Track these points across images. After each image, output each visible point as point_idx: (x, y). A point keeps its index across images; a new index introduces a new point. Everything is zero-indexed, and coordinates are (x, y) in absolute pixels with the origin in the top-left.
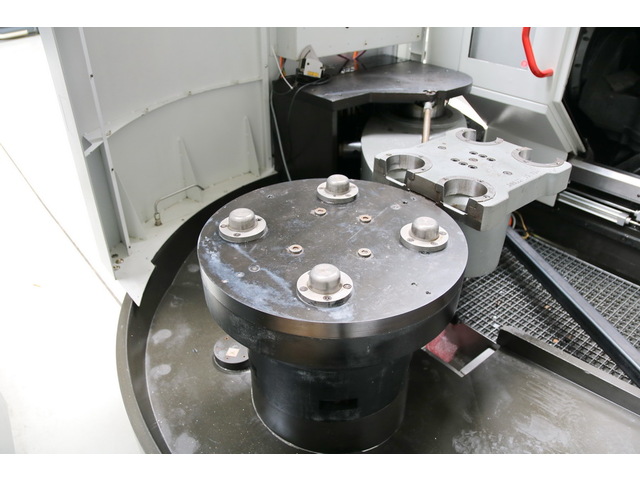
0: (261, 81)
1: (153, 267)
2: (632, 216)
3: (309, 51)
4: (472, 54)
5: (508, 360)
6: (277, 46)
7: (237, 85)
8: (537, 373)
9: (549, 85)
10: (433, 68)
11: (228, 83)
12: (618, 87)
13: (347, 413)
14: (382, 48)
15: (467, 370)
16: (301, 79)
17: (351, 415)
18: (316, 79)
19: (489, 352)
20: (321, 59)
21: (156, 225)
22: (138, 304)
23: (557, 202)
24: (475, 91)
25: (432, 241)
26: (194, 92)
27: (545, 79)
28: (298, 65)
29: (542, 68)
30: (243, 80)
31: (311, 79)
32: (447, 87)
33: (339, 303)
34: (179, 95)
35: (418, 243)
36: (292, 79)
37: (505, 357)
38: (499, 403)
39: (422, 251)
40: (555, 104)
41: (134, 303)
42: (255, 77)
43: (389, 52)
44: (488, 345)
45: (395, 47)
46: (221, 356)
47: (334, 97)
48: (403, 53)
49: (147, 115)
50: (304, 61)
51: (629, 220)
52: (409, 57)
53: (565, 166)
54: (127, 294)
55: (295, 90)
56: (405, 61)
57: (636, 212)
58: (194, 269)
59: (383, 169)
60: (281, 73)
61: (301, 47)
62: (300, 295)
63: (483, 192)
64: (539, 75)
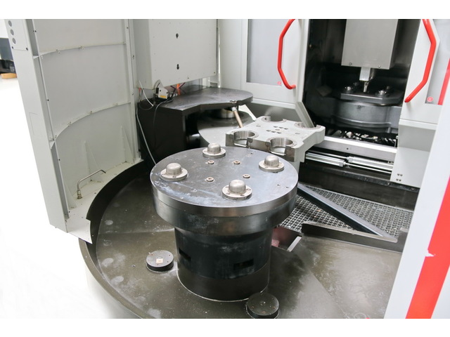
0: (130, 103)
1: (90, 222)
2: (346, 161)
3: (159, 83)
4: (248, 80)
5: (310, 239)
6: (138, 82)
7: (117, 106)
8: (328, 242)
9: (295, 93)
10: (225, 90)
11: (111, 106)
12: (324, 94)
13: (248, 269)
14: (192, 81)
15: (291, 249)
16: (156, 100)
17: (250, 270)
18: (165, 100)
19: (298, 239)
20: (166, 88)
21: (79, 198)
22: (91, 242)
23: (306, 160)
24: (255, 101)
26: (94, 111)
27: (292, 90)
28: (154, 92)
29: (290, 84)
30: (119, 104)
31: (162, 100)
32: (241, 98)
33: (249, 197)
34: (84, 114)
35: (269, 168)
36: (151, 100)
37: (308, 238)
38: (315, 259)
39: (273, 171)
40: (298, 103)
41: (87, 243)
42: (126, 101)
43: (197, 83)
44: (297, 234)
45: (200, 80)
46: (153, 264)
47: (182, 108)
48: (206, 83)
49: (71, 126)
50: (157, 89)
51: (345, 163)
52: (209, 85)
53: (322, 128)
54: (80, 239)
55: (155, 107)
56: (207, 87)
57: (348, 158)
58: (110, 223)
59: (232, 140)
60: (145, 97)
61: (154, 81)
62: (227, 197)
63: (291, 142)
64: (289, 87)
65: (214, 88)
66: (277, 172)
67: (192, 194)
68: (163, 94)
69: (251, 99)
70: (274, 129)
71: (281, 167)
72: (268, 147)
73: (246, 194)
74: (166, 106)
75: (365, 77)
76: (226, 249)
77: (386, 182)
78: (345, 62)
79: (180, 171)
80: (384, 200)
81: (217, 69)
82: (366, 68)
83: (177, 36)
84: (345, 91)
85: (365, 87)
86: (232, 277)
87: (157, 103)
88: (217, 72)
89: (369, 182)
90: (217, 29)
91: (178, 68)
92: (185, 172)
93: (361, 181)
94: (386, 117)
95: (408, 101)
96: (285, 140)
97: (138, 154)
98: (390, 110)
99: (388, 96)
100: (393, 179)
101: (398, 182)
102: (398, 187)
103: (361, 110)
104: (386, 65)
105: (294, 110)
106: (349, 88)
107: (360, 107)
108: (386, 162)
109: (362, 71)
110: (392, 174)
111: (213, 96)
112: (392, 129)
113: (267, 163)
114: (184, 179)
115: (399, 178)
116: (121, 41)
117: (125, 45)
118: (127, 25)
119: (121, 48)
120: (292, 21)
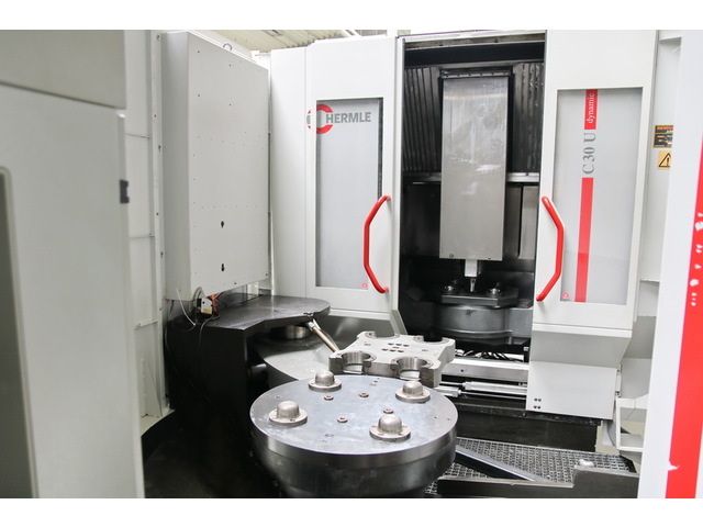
0: (155, 323)
2: (462, 388)
4: (318, 284)
6: (166, 290)
7: (140, 327)
9: (388, 297)
16: (199, 316)
18: (209, 316)
20: (209, 298)
25: (422, 394)
27: (383, 295)
28: (195, 305)
29: (383, 287)
30: (143, 324)
31: (206, 316)
35: (410, 397)
36: (191, 316)
40: (393, 312)
42: (150, 321)
45: (245, 287)
48: (253, 290)
50: (199, 300)
51: (460, 392)
53: (452, 342)
55: (198, 327)
56: (255, 296)
57: (464, 384)
59: (339, 366)
60: (184, 311)
61: (192, 289)
62: (381, 439)
63: (425, 362)
64: (381, 291)
65: (265, 296)
66: (424, 401)
68: (207, 307)
70: (391, 347)
71: (425, 395)
72: (396, 371)
73: (405, 433)
74: (214, 324)
75: (471, 271)
77: (521, 413)
78: (444, 254)
79: (296, 412)
80: (520, 439)
81: (270, 269)
82: (471, 260)
83: (222, 224)
84: (446, 292)
85: (472, 285)
87: (201, 321)
88: (270, 273)
89: (497, 416)
91: (223, 269)
92: (303, 414)
93: (486, 415)
94: (504, 324)
95: (541, 299)
96: (416, 360)
98: (509, 312)
99: (503, 295)
100: (530, 406)
101: (537, 410)
102: (537, 418)
103: (473, 316)
104: (497, 255)
105: (387, 322)
106: (450, 288)
107: (469, 312)
108: (516, 384)
109: (467, 265)
110: (527, 399)
112: (514, 338)
113: (407, 391)
115: (538, 404)
116: (147, 231)
117: (152, 237)
118: (157, 210)
119: (148, 241)
120: (381, 203)
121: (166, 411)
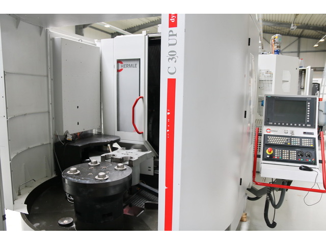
0: (50, 143)
1: (26, 205)
3: (67, 132)
4: (118, 130)
6: (55, 132)
7: (43, 145)
9: (143, 136)
10: (106, 136)
11: (40, 144)
13: (110, 218)
14: (87, 131)
16: (65, 141)
18: (70, 141)
19: (143, 211)
20: (71, 135)
21: (19, 195)
22: (28, 213)
24: (121, 141)
25: (123, 168)
26: (30, 147)
28: (64, 137)
29: (140, 131)
30: (45, 143)
31: (69, 141)
32: (113, 139)
33: (107, 179)
34: (25, 149)
35: (119, 169)
36: (63, 141)
37: (148, 210)
39: (121, 170)
41: (26, 214)
42: (48, 142)
43: (90, 132)
45: (92, 130)
46: (62, 223)
47: (80, 145)
48: (95, 132)
49: (18, 154)
50: (66, 135)
52: (97, 133)
53: (150, 152)
54: (21, 213)
55: (65, 145)
56: (96, 134)
58: (37, 208)
59: (104, 159)
60: (60, 140)
61: (64, 131)
62: (97, 179)
63: (132, 158)
64: (139, 133)
65: (99, 135)
67: (81, 180)
68: (69, 138)
69: (119, 140)
70: (126, 153)
71: (125, 168)
72: (122, 160)
73: (105, 178)
74: (71, 144)
76: (98, 206)
79: (76, 171)
81: (101, 124)
83: (78, 107)
86: (102, 222)
87: (66, 143)
90: (101, 103)
91: (78, 124)
92: (79, 172)
96: (129, 157)
97: (54, 172)
105: (143, 145)
111: (98, 139)
113: (118, 167)
114: (78, 174)
116: (47, 110)
117: (49, 112)
118: (50, 102)
119: (47, 114)
120: (139, 99)
121: (54, 176)
